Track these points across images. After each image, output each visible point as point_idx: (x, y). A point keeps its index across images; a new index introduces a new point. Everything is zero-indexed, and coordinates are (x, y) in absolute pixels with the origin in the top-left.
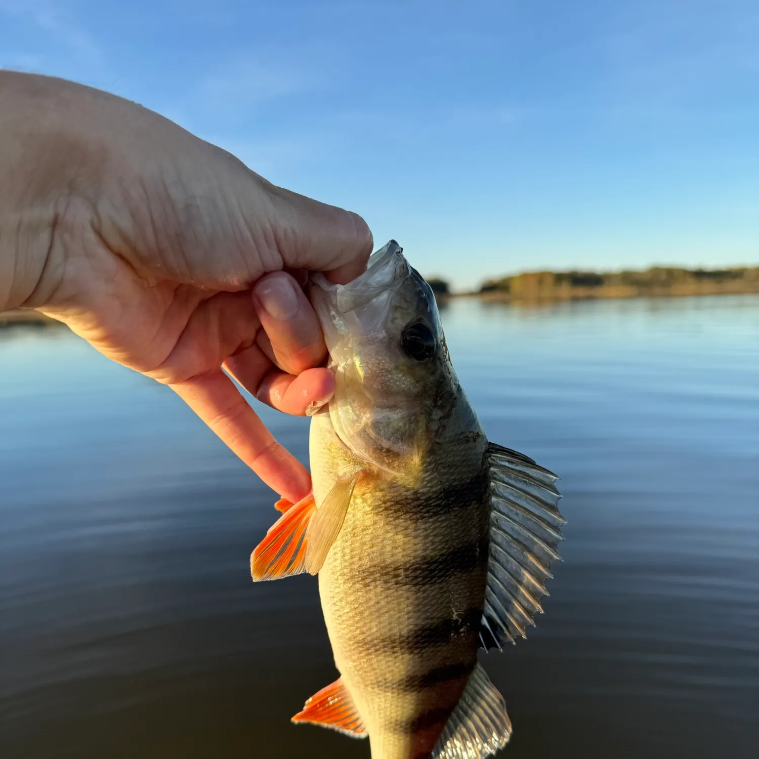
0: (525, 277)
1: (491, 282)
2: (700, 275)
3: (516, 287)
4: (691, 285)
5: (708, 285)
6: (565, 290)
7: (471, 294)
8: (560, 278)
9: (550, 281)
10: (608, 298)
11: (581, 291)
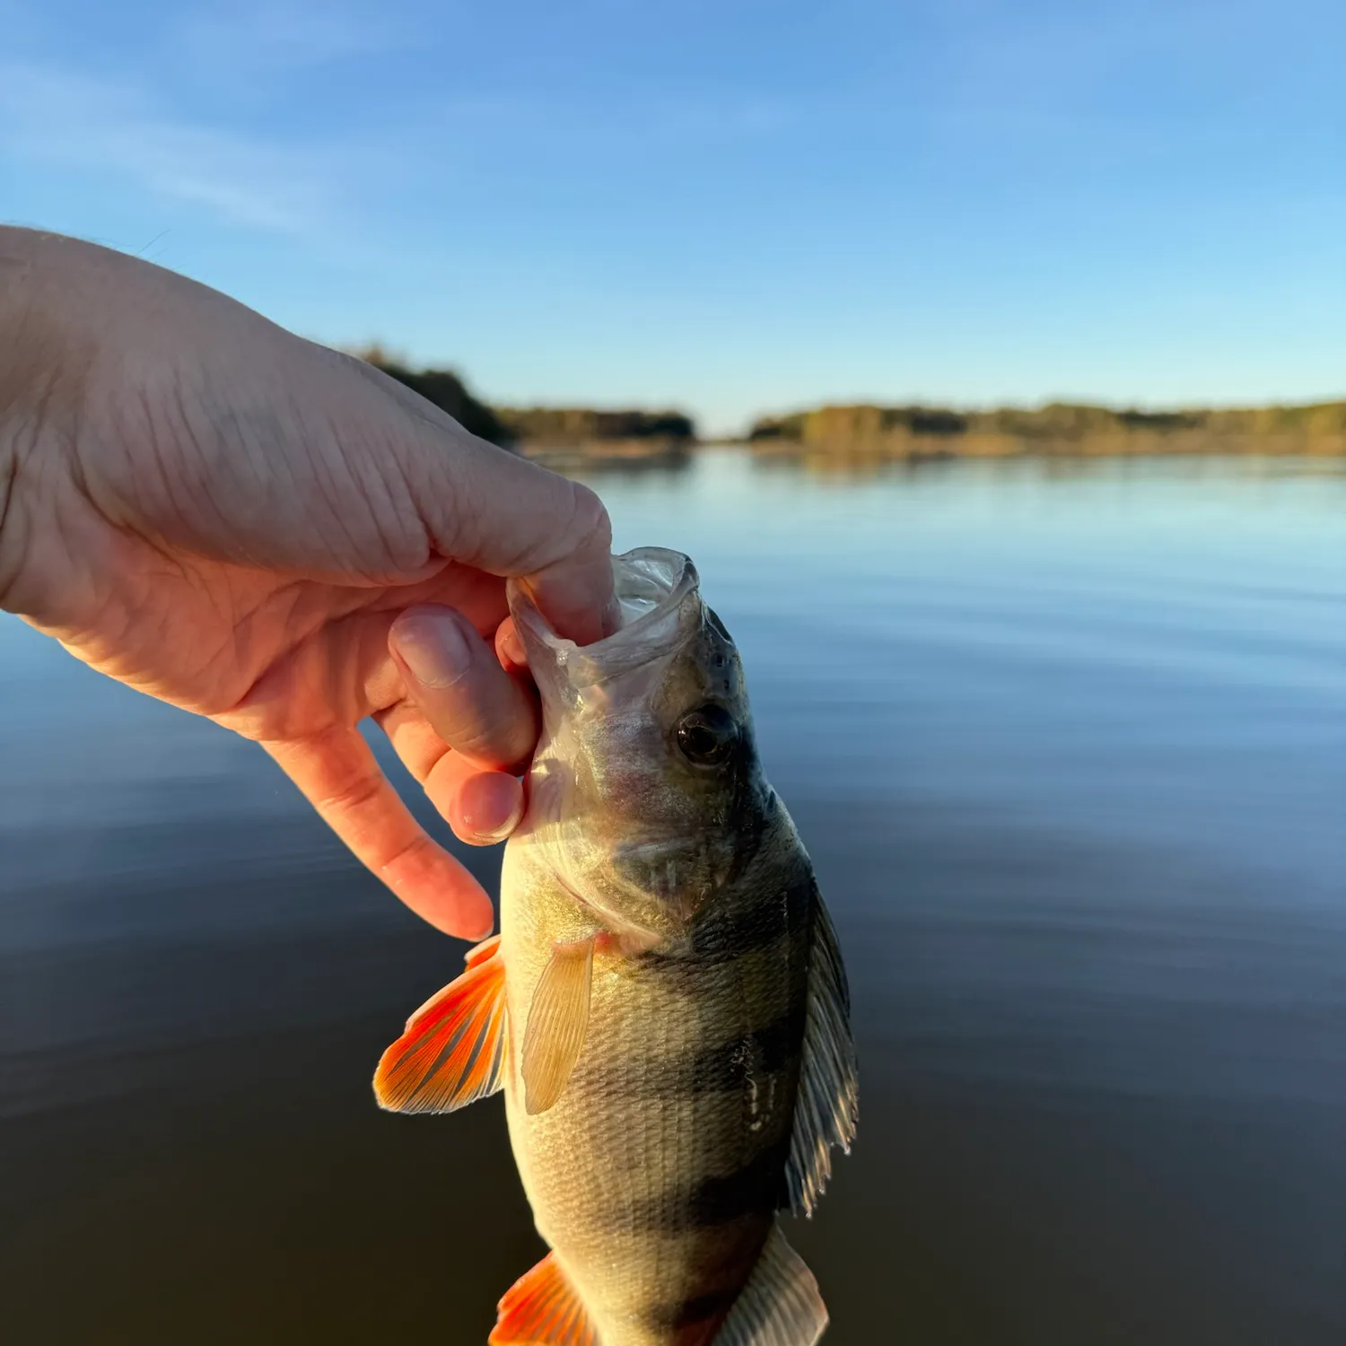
0: (831, 413)
1: (768, 420)
2: (1133, 419)
3: (813, 431)
4: (1117, 438)
5: (1146, 438)
6: (900, 441)
7: (733, 442)
8: (891, 418)
9: (873, 422)
10: (974, 457)
11: (928, 444)
